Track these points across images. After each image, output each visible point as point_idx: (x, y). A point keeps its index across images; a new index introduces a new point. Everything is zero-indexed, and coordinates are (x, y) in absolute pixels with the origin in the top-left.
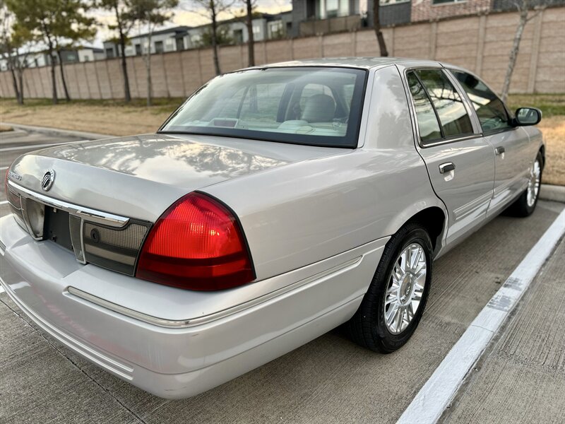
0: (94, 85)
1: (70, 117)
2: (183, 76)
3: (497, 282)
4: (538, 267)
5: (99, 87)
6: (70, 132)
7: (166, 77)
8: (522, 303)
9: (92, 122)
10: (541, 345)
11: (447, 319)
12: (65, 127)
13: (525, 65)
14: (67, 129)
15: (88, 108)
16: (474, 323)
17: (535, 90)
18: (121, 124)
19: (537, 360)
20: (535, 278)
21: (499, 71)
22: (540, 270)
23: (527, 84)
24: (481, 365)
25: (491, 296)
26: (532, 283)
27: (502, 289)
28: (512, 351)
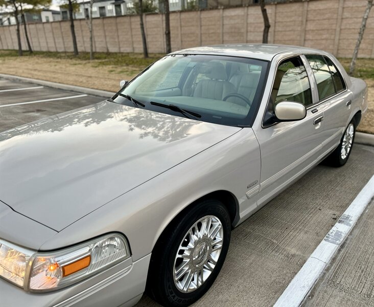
0: (51, 41)
1: (30, 67)
2: (118, 36)
3: (333, 219)
4: (365, 206)
5: (55, 43)
6: (28, 80)
7: (105, 36)
8: (350, 237)
9: (46, 72)
10: (360, 276)
11: (293, 251)
14: (27, 77)
15: (45, 60)
16: (313, 255)
18: (68, 74)
19: (356, 288)
20: (362, 215)
22: (366, 208)
24: (314, 293)
25: (329, 230)
26: (359, 220)
27: (337, 224)
28: (339, 280)
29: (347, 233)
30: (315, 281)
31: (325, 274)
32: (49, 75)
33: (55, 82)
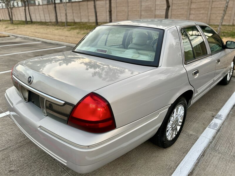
0: (42, 15)
1: (33, 30)
2: (80, 13)
3: (212, 116)
4: (230, 109)
5: (45, 17)
6: (33, 38)
7: (73, 13)
8: (222, 126)
9: (42, 33)
10: (229, 146)
11: (191, 133)
12: (31, 35)
13: (230, 12)
14: (32, 37)
15: (40, 26)
16: (202, 135)
17: (233, 23)
18: (55, 35)
19: (227, 152)
20: (228, 114)
21: (218, 14)
22: (230, 111)
23: (230, 20)
24: (204, 154)
25: (210, 122)
26: (227, 117)
27: (215, 119)
28: (217, 148)
29: (220, 124)
30: (205, 148)
31: (209, 145)
32: (44, 35)
33: (48, 39)
